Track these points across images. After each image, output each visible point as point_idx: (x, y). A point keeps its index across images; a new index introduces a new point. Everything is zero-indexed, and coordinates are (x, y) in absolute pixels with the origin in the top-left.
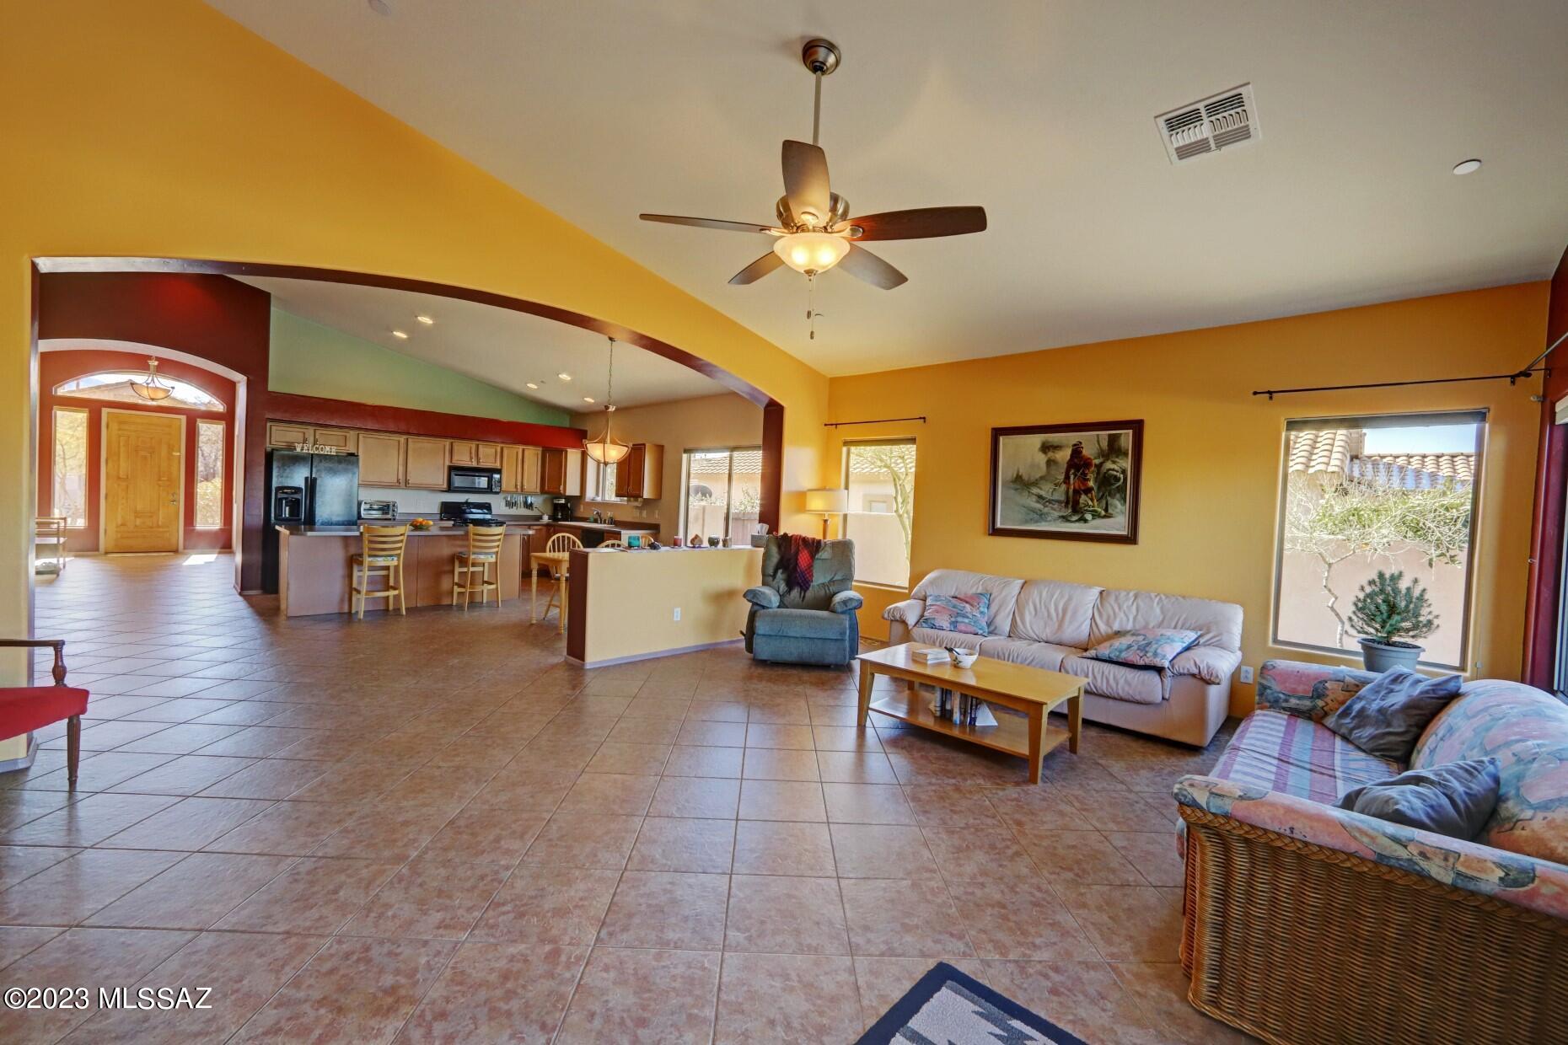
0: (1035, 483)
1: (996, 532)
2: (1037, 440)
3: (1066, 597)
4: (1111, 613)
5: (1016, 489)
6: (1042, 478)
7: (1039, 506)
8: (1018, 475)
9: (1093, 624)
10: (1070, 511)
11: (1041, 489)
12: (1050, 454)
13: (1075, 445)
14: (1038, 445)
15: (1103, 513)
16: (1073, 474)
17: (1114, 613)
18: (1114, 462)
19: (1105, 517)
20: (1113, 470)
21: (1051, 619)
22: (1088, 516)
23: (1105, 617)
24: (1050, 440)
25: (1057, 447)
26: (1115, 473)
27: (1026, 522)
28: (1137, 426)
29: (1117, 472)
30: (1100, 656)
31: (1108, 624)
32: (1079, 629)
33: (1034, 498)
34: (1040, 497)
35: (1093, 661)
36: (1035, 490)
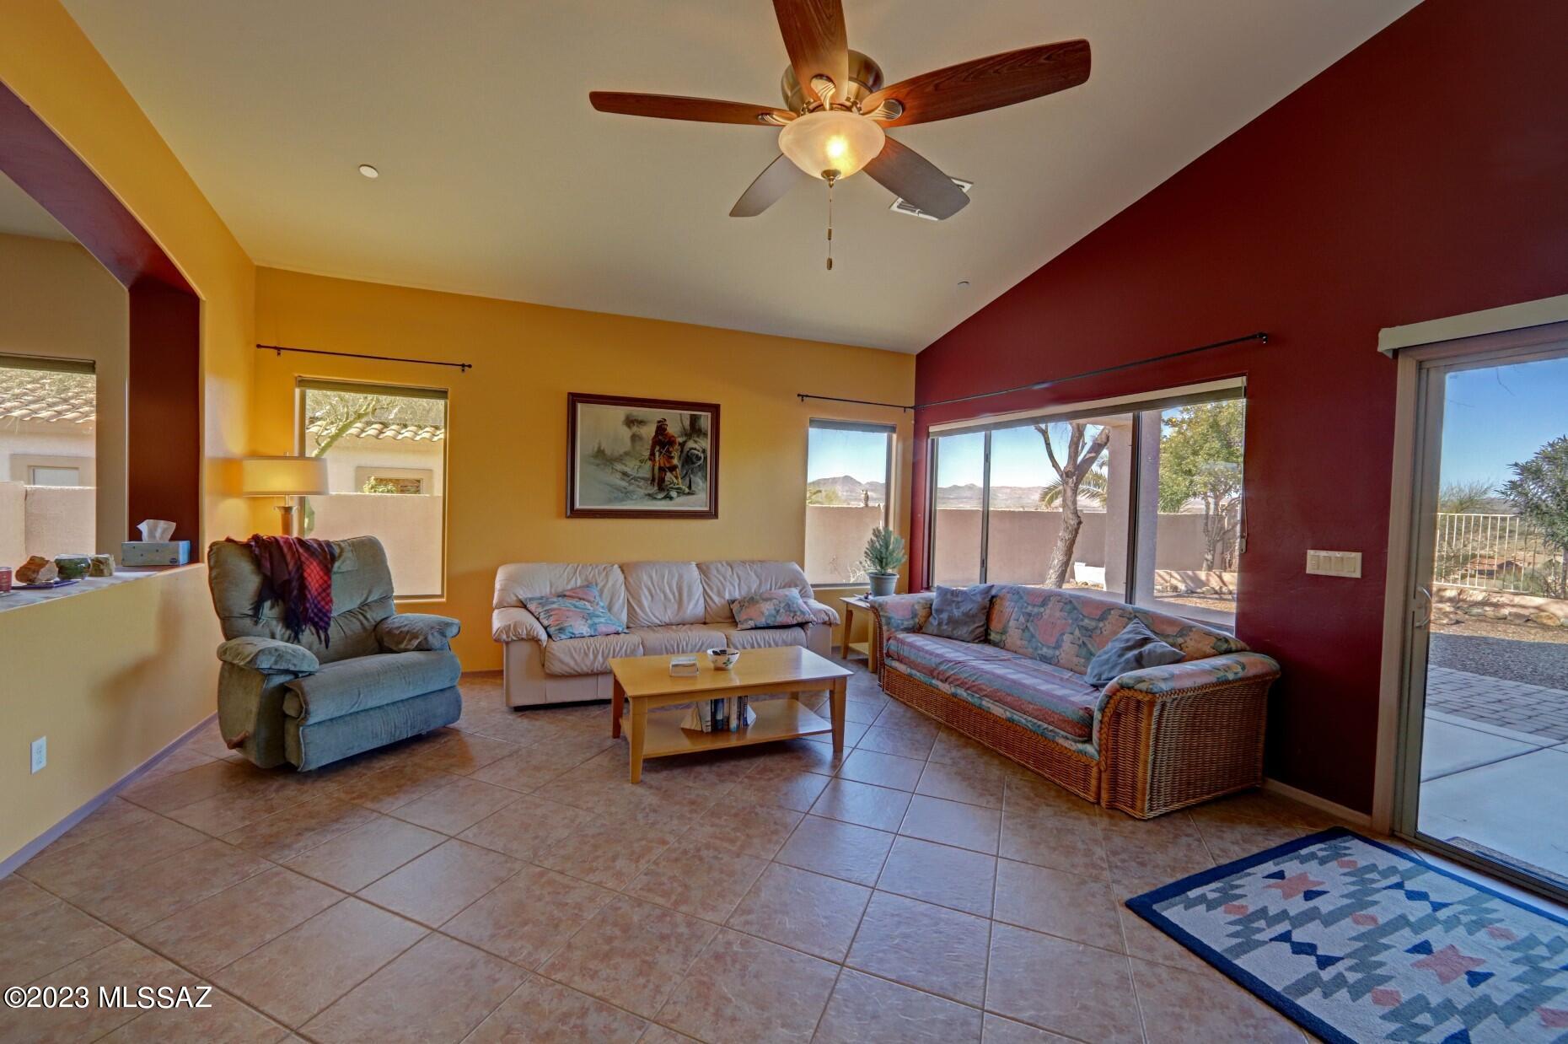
0: (620, 459)
1: (576, 514)
2: (621, 412)
3: (677, 576)
4: (719, 584)
5: (598, 465)
6: (626, 454)
7: (624, 484)
8: (599, 448)
9: (708, 599)
10: (656, 488)
11: (626, 466)
12: (635, 429)
13: (659, 422)
14: (622, 418)
15: (687, 490)
16: (659, 451)
17: (722, 583)
18: (696, 442)
19: (689, 494)
20: (695, 449)
21: (670, 601)
22: (674, 494)
23: (715, 590)
24: (635, 413)
25: (641, 423)
26: (696, 452)
27: (610, 501)
28: (715, 409)
29: (698, 451)
30: (759, 625)
31: (720, 594)
32: (695, 607)
33: (619, 475)
34: (625, 474)
35: (753, 631)
36: (619, 467)
